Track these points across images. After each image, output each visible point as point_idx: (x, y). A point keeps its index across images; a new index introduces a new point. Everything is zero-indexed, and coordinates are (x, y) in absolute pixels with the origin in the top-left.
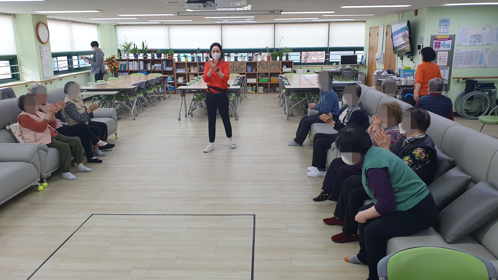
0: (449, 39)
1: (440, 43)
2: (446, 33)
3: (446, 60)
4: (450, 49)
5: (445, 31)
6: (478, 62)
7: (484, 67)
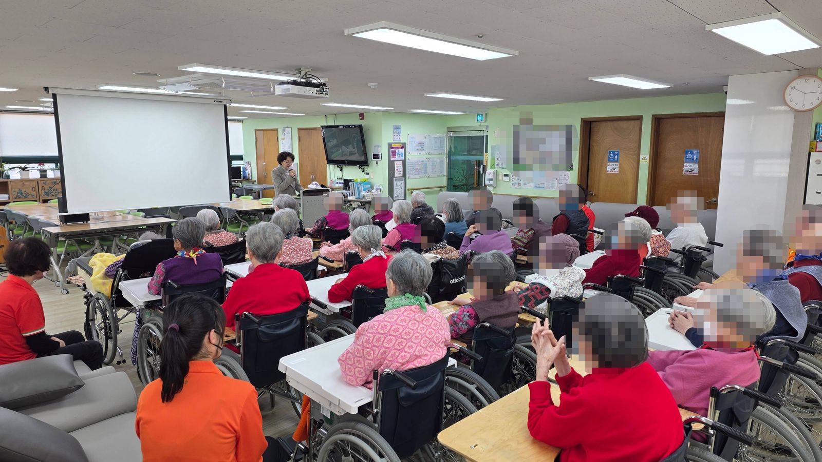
0: (402, 148)
1: (395, 151)
2: (399, 140)
3: (402, 170)
4: (403, 158)
5: (398, 139)
6: (423, 171)
7: (429, 177)
